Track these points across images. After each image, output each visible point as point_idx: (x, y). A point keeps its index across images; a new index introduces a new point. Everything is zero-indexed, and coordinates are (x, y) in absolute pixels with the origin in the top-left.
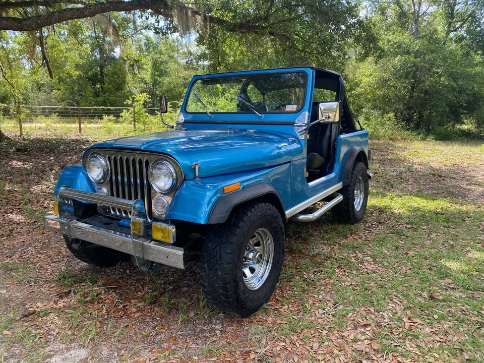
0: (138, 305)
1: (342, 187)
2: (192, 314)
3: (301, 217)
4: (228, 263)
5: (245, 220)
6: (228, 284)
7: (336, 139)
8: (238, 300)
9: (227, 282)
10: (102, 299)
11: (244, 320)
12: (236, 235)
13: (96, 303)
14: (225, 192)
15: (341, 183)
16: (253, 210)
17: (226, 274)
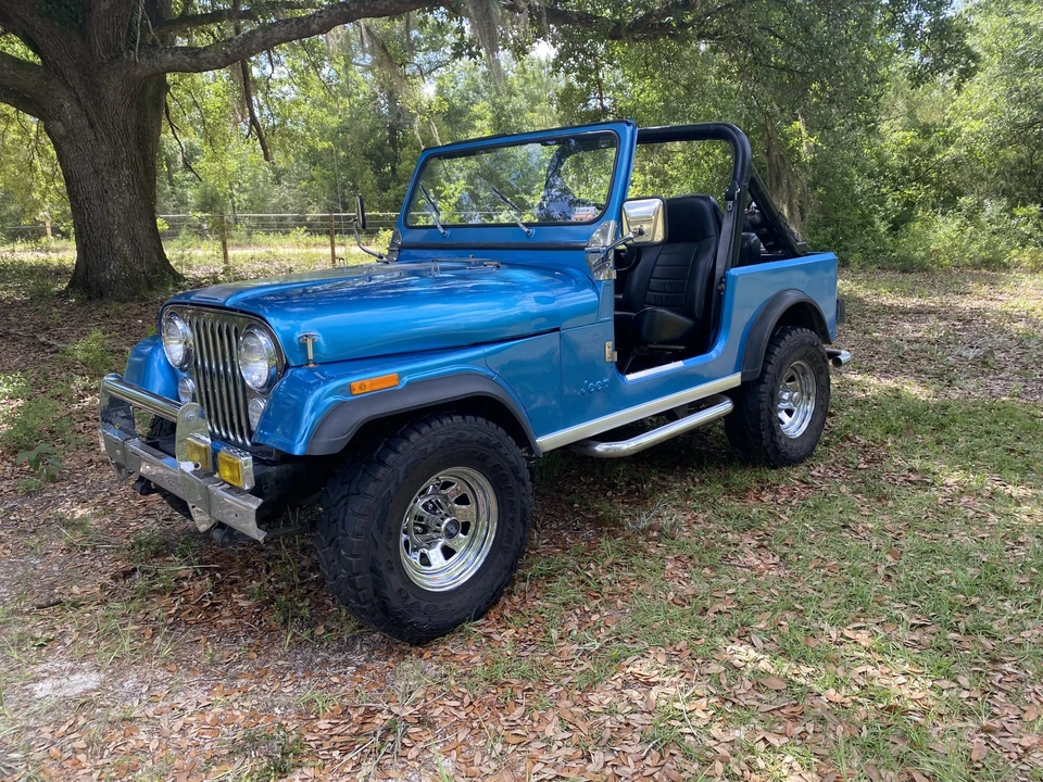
0: (240, 605)
1: (739, 384)
2: (320, 630)
3: (601, 448)
4: (357, 535)
5: (400, 449)
6: (357, 574)
7: (724, 276)
8: (385, 608)
9: (355, 571)
10: (182, 587)
11: (413, 649)
12: (376, 480)
13: (168, 595)
14: (355, 393)
15: (739, 375)
16: (425, 429)
17: (353, 556)
